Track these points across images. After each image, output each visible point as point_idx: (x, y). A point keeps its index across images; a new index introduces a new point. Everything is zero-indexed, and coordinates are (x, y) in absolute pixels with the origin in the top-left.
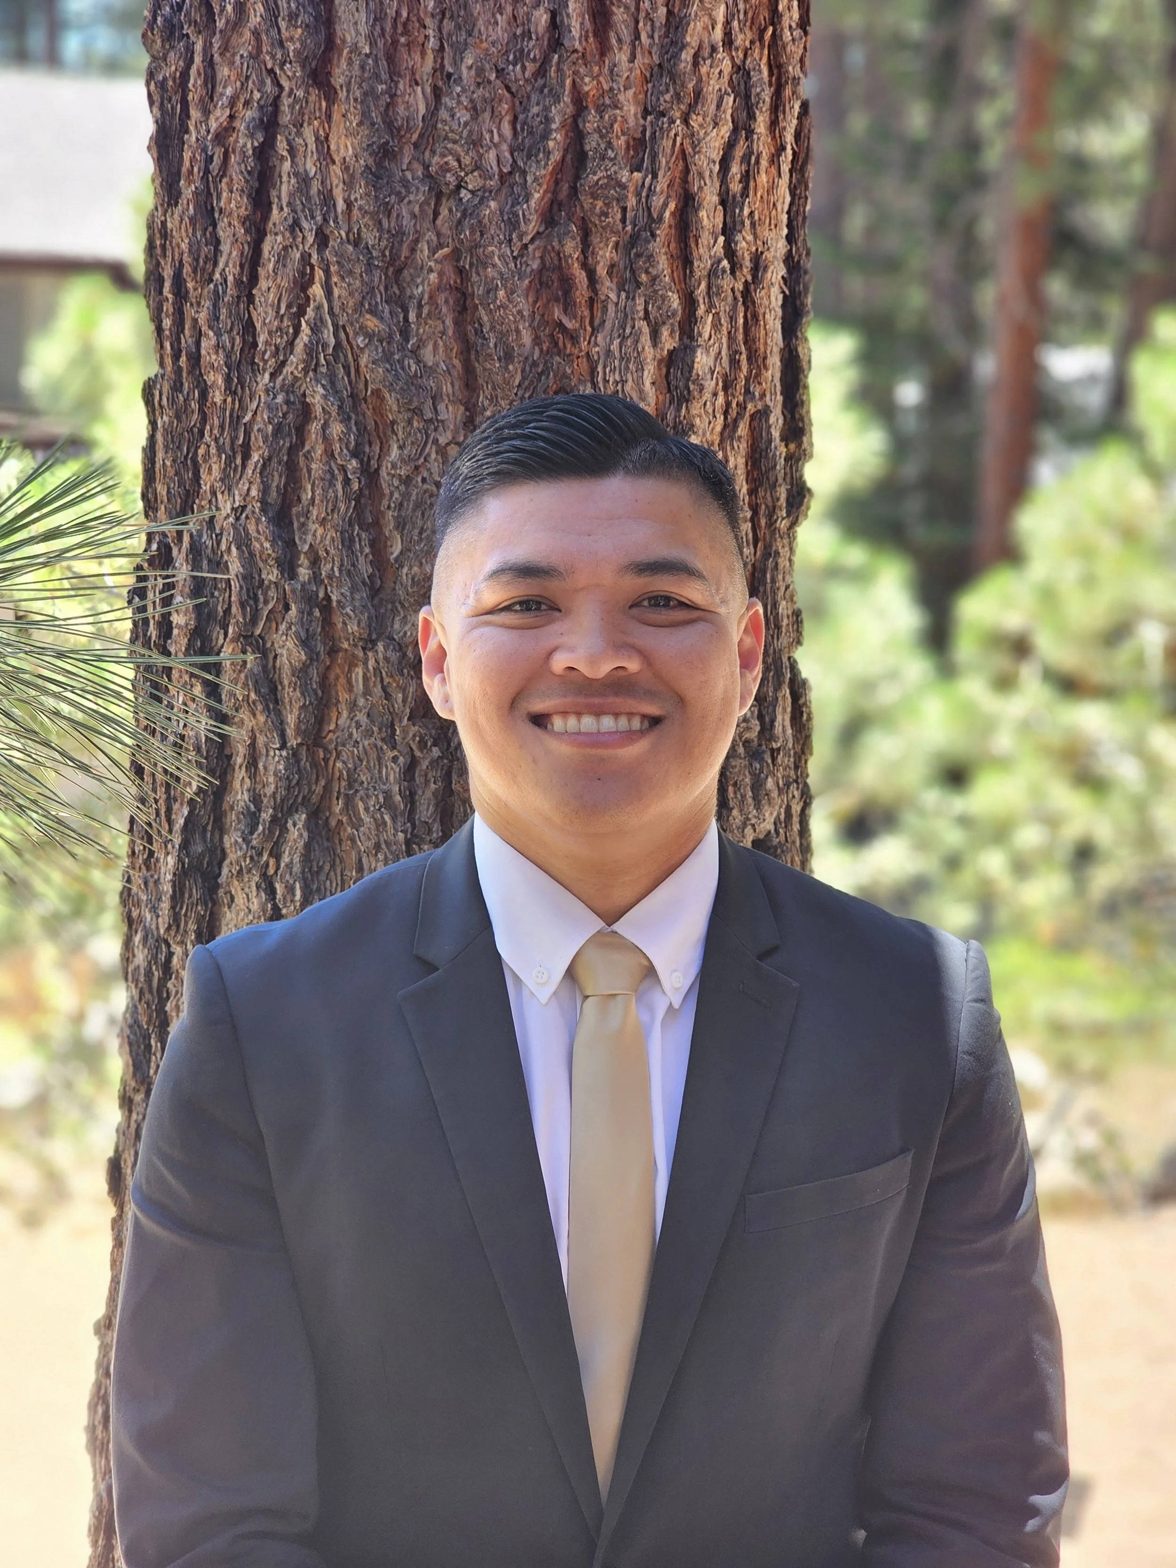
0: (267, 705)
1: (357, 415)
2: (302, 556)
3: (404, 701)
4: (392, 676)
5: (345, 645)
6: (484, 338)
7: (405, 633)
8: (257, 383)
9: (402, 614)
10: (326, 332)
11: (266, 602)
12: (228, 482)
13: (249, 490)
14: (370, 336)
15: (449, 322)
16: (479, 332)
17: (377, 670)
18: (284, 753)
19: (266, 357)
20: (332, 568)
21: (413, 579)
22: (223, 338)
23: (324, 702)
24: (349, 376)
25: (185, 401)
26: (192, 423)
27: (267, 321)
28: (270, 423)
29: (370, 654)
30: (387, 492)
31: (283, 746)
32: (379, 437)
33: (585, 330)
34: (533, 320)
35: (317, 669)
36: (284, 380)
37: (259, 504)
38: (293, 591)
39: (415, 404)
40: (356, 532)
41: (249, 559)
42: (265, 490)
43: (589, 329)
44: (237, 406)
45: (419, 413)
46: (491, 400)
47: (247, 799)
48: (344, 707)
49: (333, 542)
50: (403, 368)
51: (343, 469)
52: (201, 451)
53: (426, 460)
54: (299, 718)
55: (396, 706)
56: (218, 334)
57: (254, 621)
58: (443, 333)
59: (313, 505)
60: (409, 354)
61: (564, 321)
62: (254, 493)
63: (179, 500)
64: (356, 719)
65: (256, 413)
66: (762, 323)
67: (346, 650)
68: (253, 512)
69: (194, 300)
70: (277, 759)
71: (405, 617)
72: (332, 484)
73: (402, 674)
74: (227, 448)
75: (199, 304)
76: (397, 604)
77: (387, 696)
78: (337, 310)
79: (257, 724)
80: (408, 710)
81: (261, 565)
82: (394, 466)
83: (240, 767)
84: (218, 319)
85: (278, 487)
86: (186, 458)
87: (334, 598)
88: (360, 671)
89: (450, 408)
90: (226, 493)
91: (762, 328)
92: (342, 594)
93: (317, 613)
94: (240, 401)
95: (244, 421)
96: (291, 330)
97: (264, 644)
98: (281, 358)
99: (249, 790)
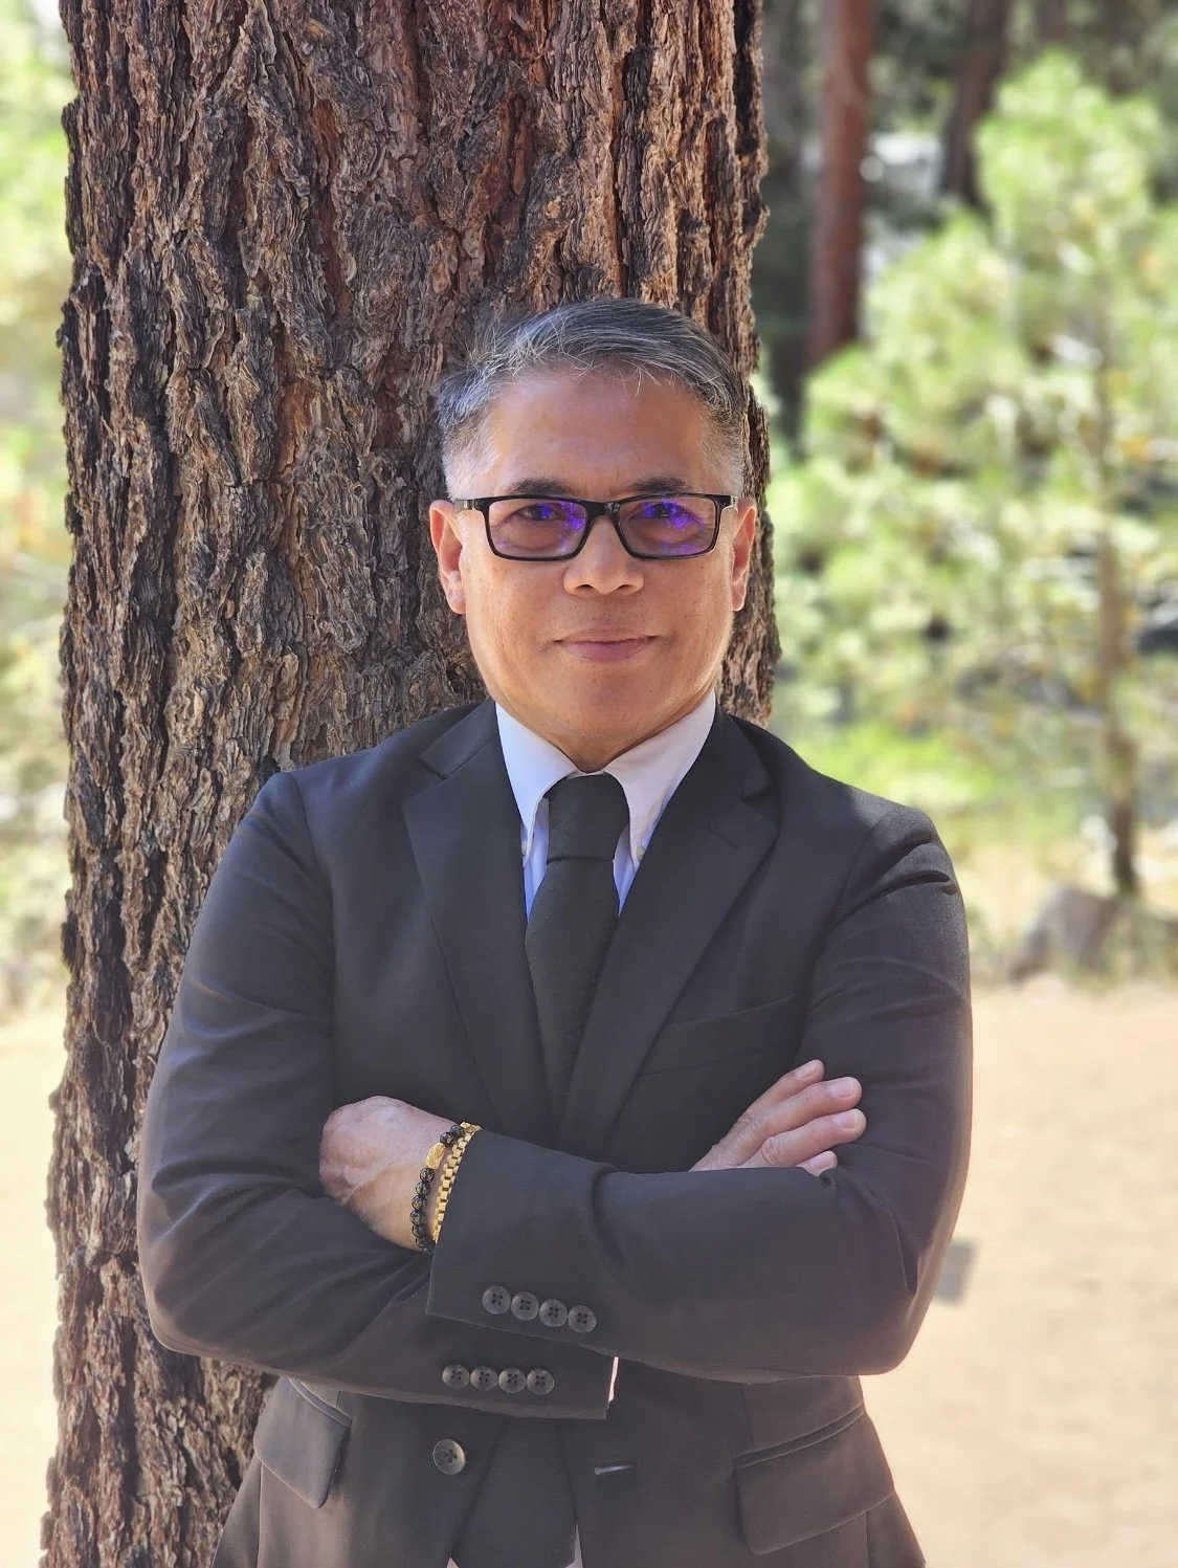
0: (219, 442)
1: (303, 129)
2: (251, 282)
3: (366, 431)
4: (352, 406)
5: (302, 375)
6: (436, 42)
7: (365, 360)
8: (193, 100)
9: (360, 342)
10: (266, 40)
11: (214, 333)
12: (166, 208)
13: (190, 213)
14: (314, 42)
15: (398, 26)
16: (430, 35)
17: (337, 400)
18: (240, 491)
19: (202, 71)
20: (285, 293)
21: (371, 302)
22: (155, 51)
23: (281, 435)
24: (293, 87)
25: (113, 122)
26: (122, 147)
27: (202, 31)
28: (210, 140)
29: (328, 383)
30: (339, 210)
31: (238, 483)
32: (328, 152)
33: (540, 31)
34: (486, 21)
35: (272, 402)
36: (223, 94)
37: (201, 228)
38: (244, 319)
39: (366, 114)
40: (308, 255)
41: (194, 287)
42: (208, 213)
43: (544, 30)
44: (172, 125)
45: (369, 124)
46: (445, 110)
47: (201, 541)
48: (301, 439)
49: (284, 265)
50: (351, 76)
51: (291, 187)
52: (134, 176)
53: (378, 175)
54: (255, 453)
55: (357, 436)
56: (149, 48)
57: (202, 354)
58: (392, 38)
59: (261, 228)
60: (357, 61)
61: (519, 22)
62: (196, 215)
63: (112, 230)
64: (315, 452)
65: (193, 131)
66: (716, 26)
67: (302, 380)
68: (196, 237)
69: (119, 14)
70: (232, 497)
71: (363, 343)
72: (280, 204)
73: (363, 403)
74: (164, 171)
75: (124, 17)
76: (355, 330)
77: (348, 426)
78: (277, 16)
79: (209, 461)
80: (370, 441)
81: (207, 293)
82: (346, 183)
83: (193, 508)
84: (147, 31)
85: (221, 208)
86: (117, 184)
87: (288, 325)
88: (317, 402)
89: (402, 119)
90: (164, 218)
91: (716, 32)
92: (296, 321)
93: (269, 342)
94: (175, 119)
95: (181, 140)
96: (228, 41)
97: (213, 378)
98: (219, 70)
99: (203, 532)
